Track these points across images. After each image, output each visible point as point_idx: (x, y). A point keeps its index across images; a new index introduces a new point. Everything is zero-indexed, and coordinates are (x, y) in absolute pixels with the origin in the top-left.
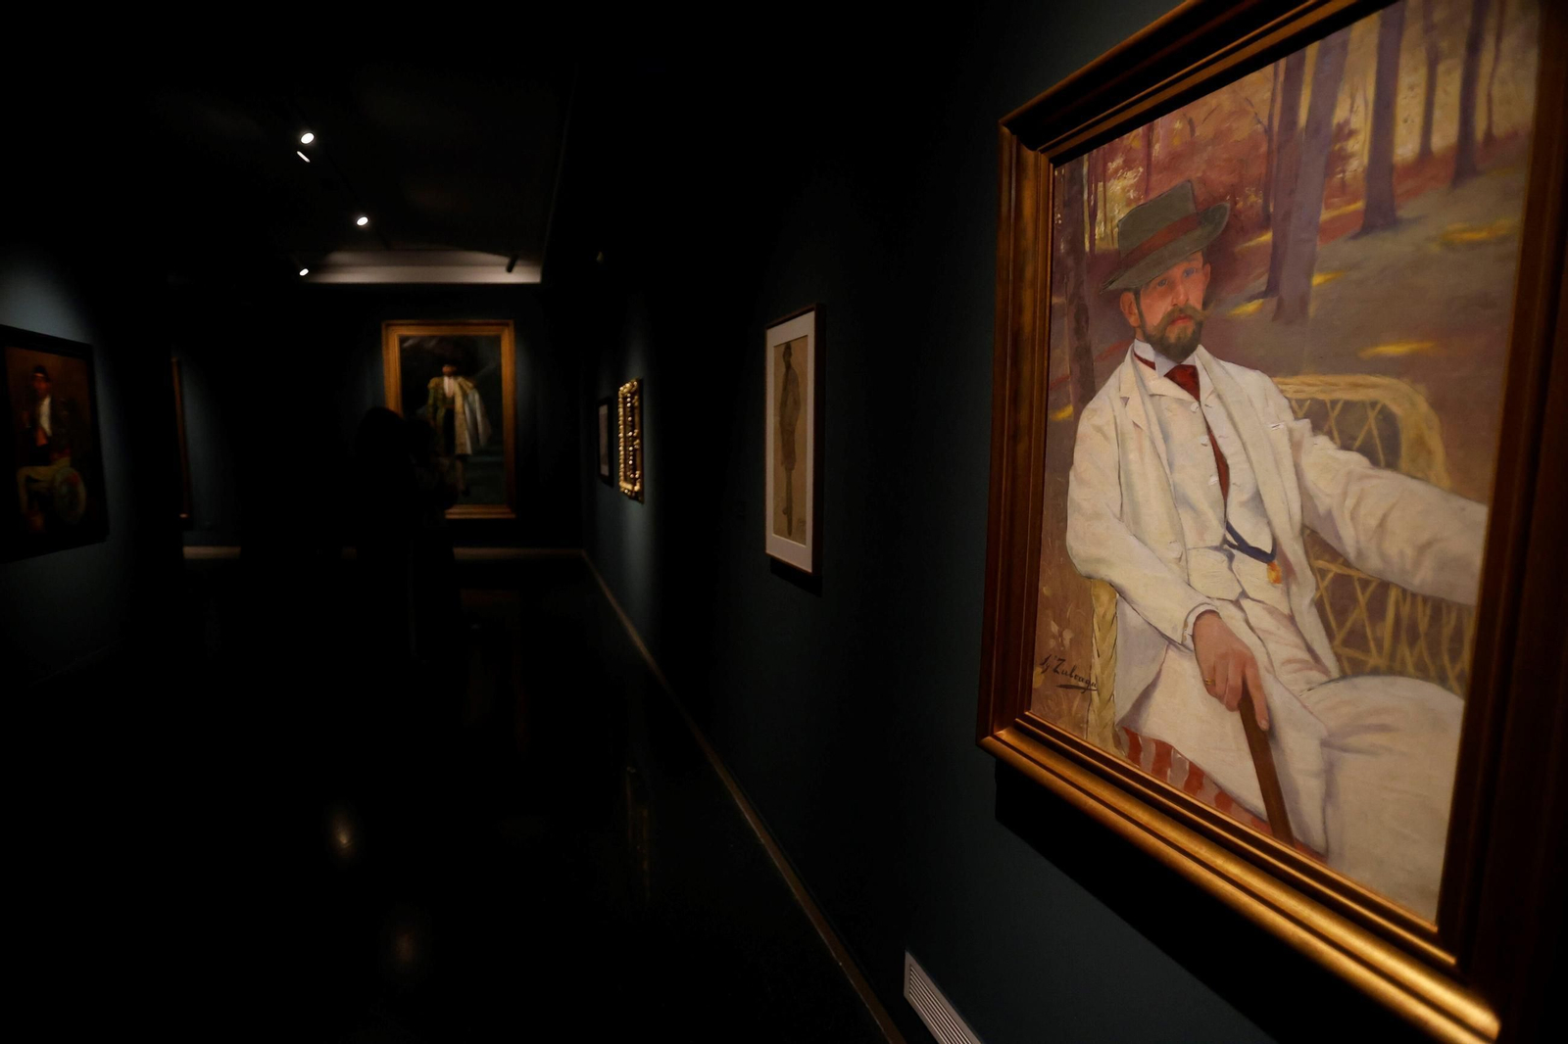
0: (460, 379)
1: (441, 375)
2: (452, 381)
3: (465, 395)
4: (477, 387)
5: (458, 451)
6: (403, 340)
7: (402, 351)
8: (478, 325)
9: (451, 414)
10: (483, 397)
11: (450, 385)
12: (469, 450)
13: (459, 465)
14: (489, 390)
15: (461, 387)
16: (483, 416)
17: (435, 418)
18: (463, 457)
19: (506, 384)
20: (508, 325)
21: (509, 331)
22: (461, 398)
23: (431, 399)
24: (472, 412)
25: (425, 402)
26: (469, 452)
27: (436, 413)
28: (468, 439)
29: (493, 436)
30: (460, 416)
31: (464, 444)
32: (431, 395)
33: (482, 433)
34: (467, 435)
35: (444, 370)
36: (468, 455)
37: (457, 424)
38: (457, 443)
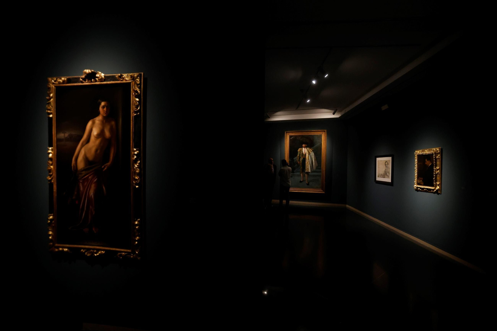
0: (308, 148)
1: (302, 147)
3: (309, 154)
4: (313, 151)
5: (306, 171)
6: (290, 137)
7: (290, 140)
8: (315, 131)
9: (304, 159)
10: (315, 154)
11: (305, 150)
13: (306, 175)
14: (317, 152)
15: (308, 150)
16: (315, 160)
17: (299, 161)
18: (308, 173)
19: (323, 150)
20: (325, 131)
21: (325, 133)
22: (308, 154)
23: (299, 155)
24: (311, 159)
25: (296, 156)
26: (310, 171)
27: (300, 159)
28: (310, 167)
29: (318, 166)
30: (308, 160)
31: (308, 169)
32: (299, 153)
33: (314, 166)
34: (309, 166)
35: (303, 146)
36: (309, 172)
37: (306, 162)
38: (306, 168)
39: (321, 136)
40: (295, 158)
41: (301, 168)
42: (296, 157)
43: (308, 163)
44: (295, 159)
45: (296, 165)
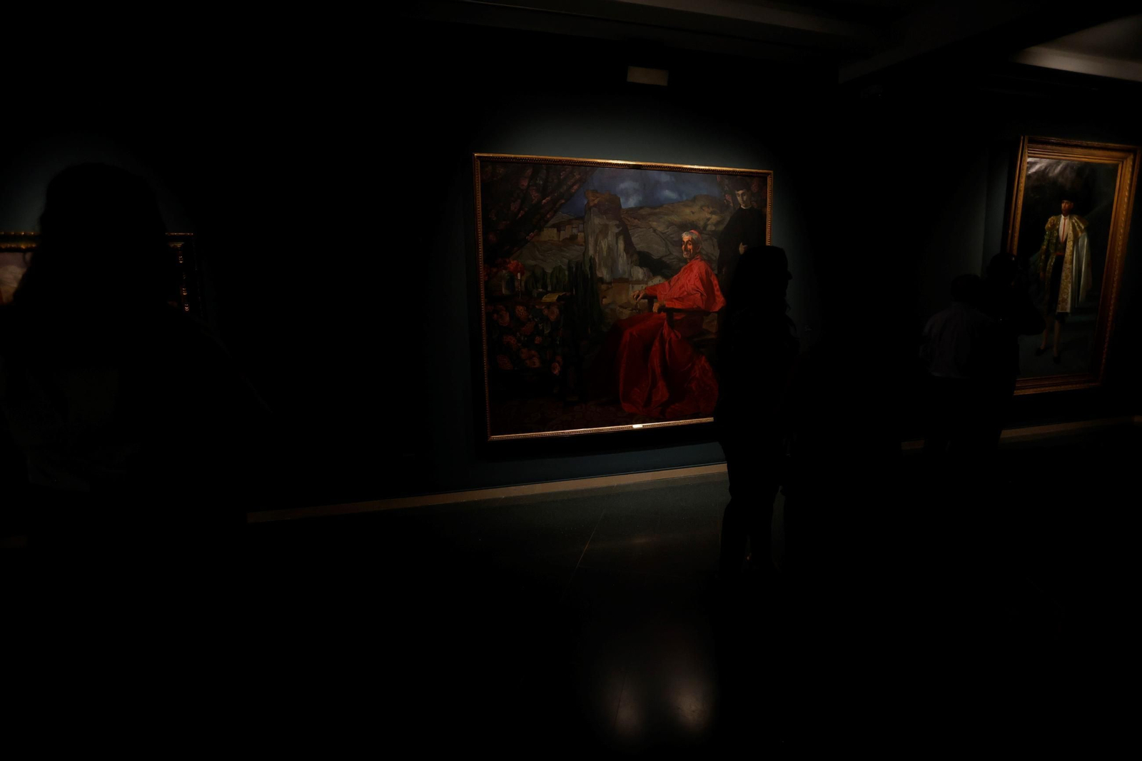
0: (1074, 219)
1: (1058, 212)
2: (1067, 220)
3: (1075, 240)
4: (1087, 229)
5: (1059, 309)
9: (1060, 261)
11: (1065, 225)
12: (1068, 309)
13: (1057, 325)
14: (1098, 232)
15: (1074, 229)
16: (1087, 266)
17: (1044, 269)
18: (1062, 317)
22: (1072, 243)
23: (1046, 243)
24: (1079, 260)
25: (1039, 247)
26: (1068, 311)
27: (1047, 260)
28: (1070, 294)
30: (1068, 265)
31: (1065, 301)
32: (1046, 238)
33: (1084, 288)
34: (1070, 291)
35: (1063, 206)
36: (1067, 313)
37: (1063, 274)
38: (1060, 299)
43: (1067, 277)
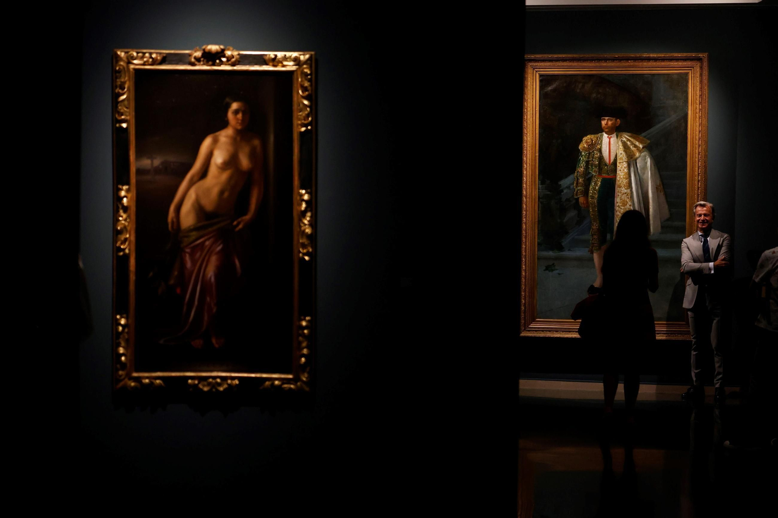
0: (626, 137)
2: (614, 139)
3: (631, 161)
4: (649, 148)
6: (545, 80)
7: (543, 96)
9: (610, 184)
10: (659, 164)
11: (611, 145)
15: (626, 148)
16: (656, 189)
17: (586, 193)
19: (692, 146)
20: (699, 60)
21: (701, 68)
22: (625, 165)
23: (582, 165)
24: (641, 184)
25: (573, 170)
27: (589, 184)
29: (668, 220)
30: (624, 190)
32: (583, 159)
33: (655, 217)
35: (604, 123)
39: (680, 83)
40: (565, 182)
41: (595, 226)
42: (571, 177)
44: (568, 187)
45: (572, 214)
